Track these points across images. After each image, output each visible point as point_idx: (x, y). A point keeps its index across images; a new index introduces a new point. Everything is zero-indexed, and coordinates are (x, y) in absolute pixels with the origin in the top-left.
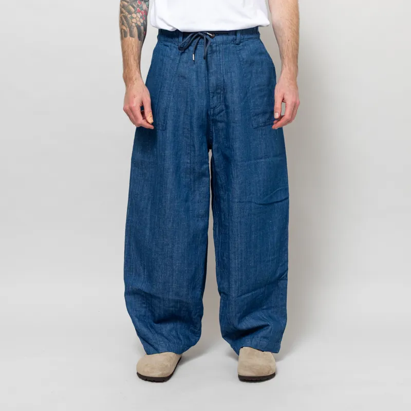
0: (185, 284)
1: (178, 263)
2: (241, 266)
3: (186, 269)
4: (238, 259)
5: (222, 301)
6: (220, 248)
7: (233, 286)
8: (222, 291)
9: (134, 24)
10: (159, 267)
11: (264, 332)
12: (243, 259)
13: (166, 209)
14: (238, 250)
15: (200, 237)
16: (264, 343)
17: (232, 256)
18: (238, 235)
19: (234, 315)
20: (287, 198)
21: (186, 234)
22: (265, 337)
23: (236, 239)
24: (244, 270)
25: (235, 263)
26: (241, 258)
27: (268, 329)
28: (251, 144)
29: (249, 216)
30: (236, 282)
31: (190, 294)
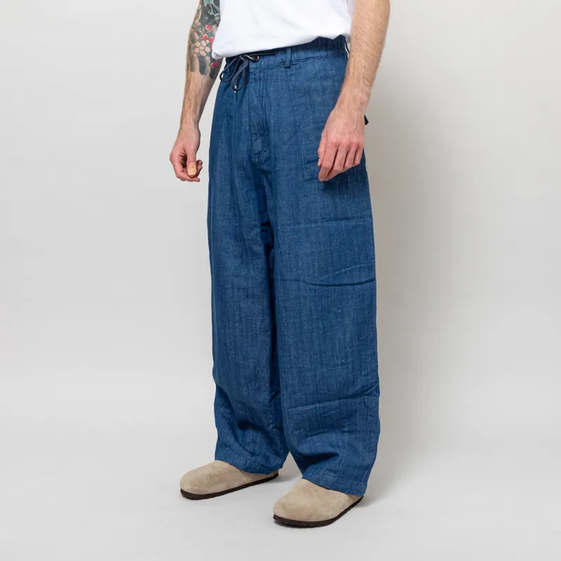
9: (195, 55)
11: (331, 462)
20: (373, 280)
27: (336, 460)
28: (300, 202)
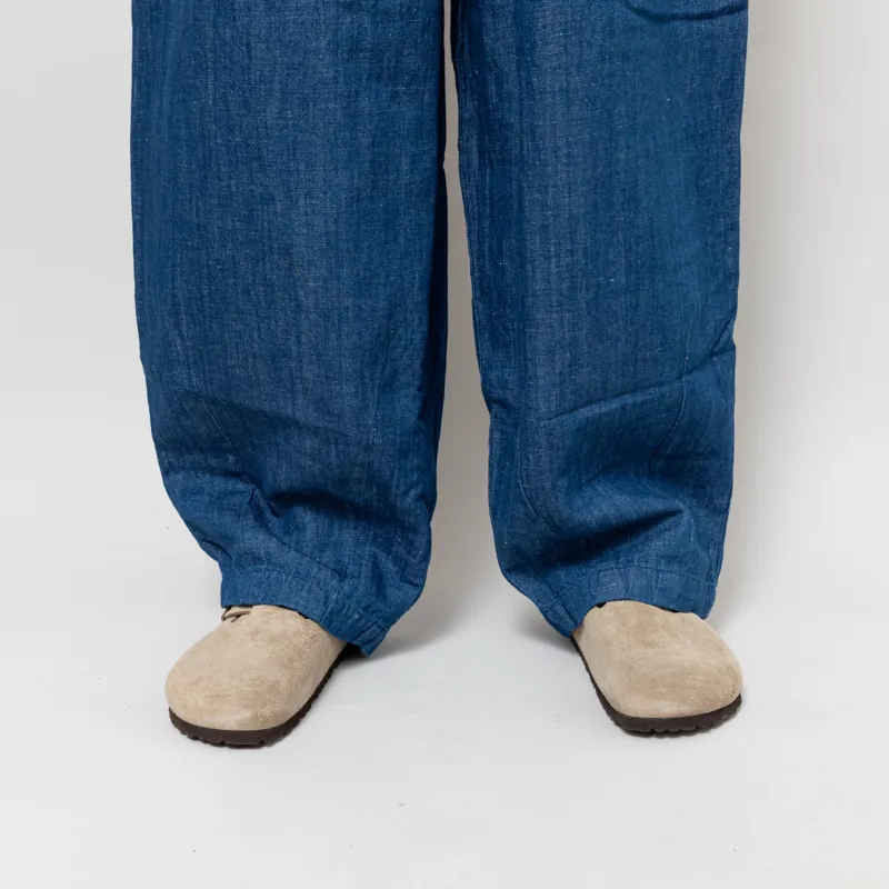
0: (348, 365)
1: (316, 280)
2: (573, 288)
3: (348, 302)
4: (557, 256)
5: (497, 436)
6: (486, 223)
7: (540, 372)
8: (498, 393)
10: (247, 293)
11: (667, 536)
12: (579, 256)
13: (253, 40)
14: (556, 216)
15: (405, 167)
16: (673, 578)
17: (534, 243)
18: (556, 150)
19: (548, 485)
21: (342, 153)
22: (671, 559)
23: (550, 169)
24: (583, 305)
25: (545, 274)
26: (572, 253)
27: (676, 525)
29: (603, 61)
30: (551, 352)
31: (372, 411)
